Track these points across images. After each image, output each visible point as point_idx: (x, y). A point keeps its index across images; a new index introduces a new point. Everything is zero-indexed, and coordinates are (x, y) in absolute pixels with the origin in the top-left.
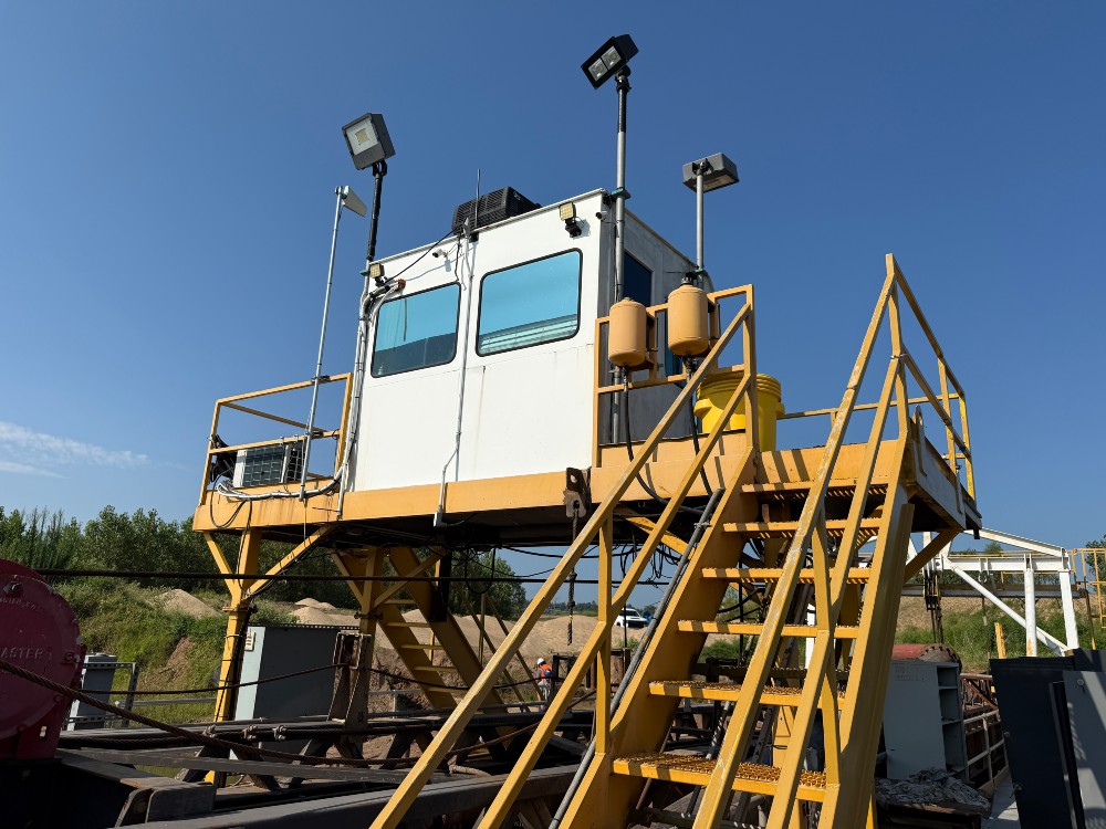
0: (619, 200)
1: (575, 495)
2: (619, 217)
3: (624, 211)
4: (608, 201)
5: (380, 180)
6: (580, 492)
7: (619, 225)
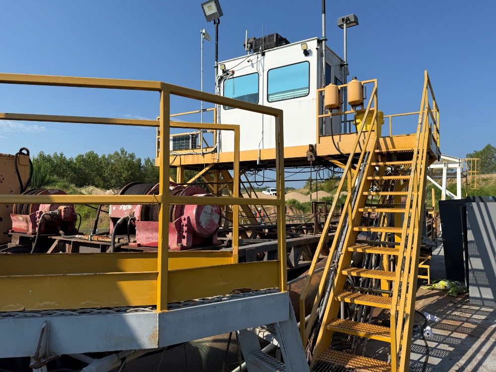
0: (323, 42)
1: (311, 154)
2: (324, 49)
3: (326, 46)
4: (319, 42)
5: (217, 26)
6: (313, 152)
7: (324, 52)
